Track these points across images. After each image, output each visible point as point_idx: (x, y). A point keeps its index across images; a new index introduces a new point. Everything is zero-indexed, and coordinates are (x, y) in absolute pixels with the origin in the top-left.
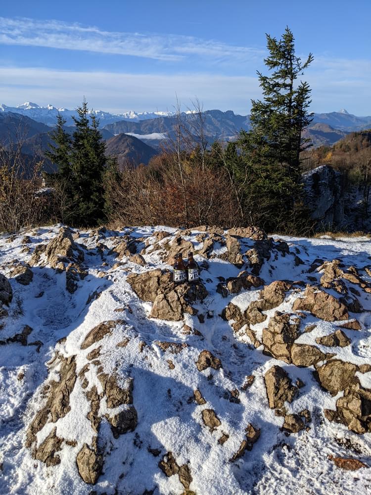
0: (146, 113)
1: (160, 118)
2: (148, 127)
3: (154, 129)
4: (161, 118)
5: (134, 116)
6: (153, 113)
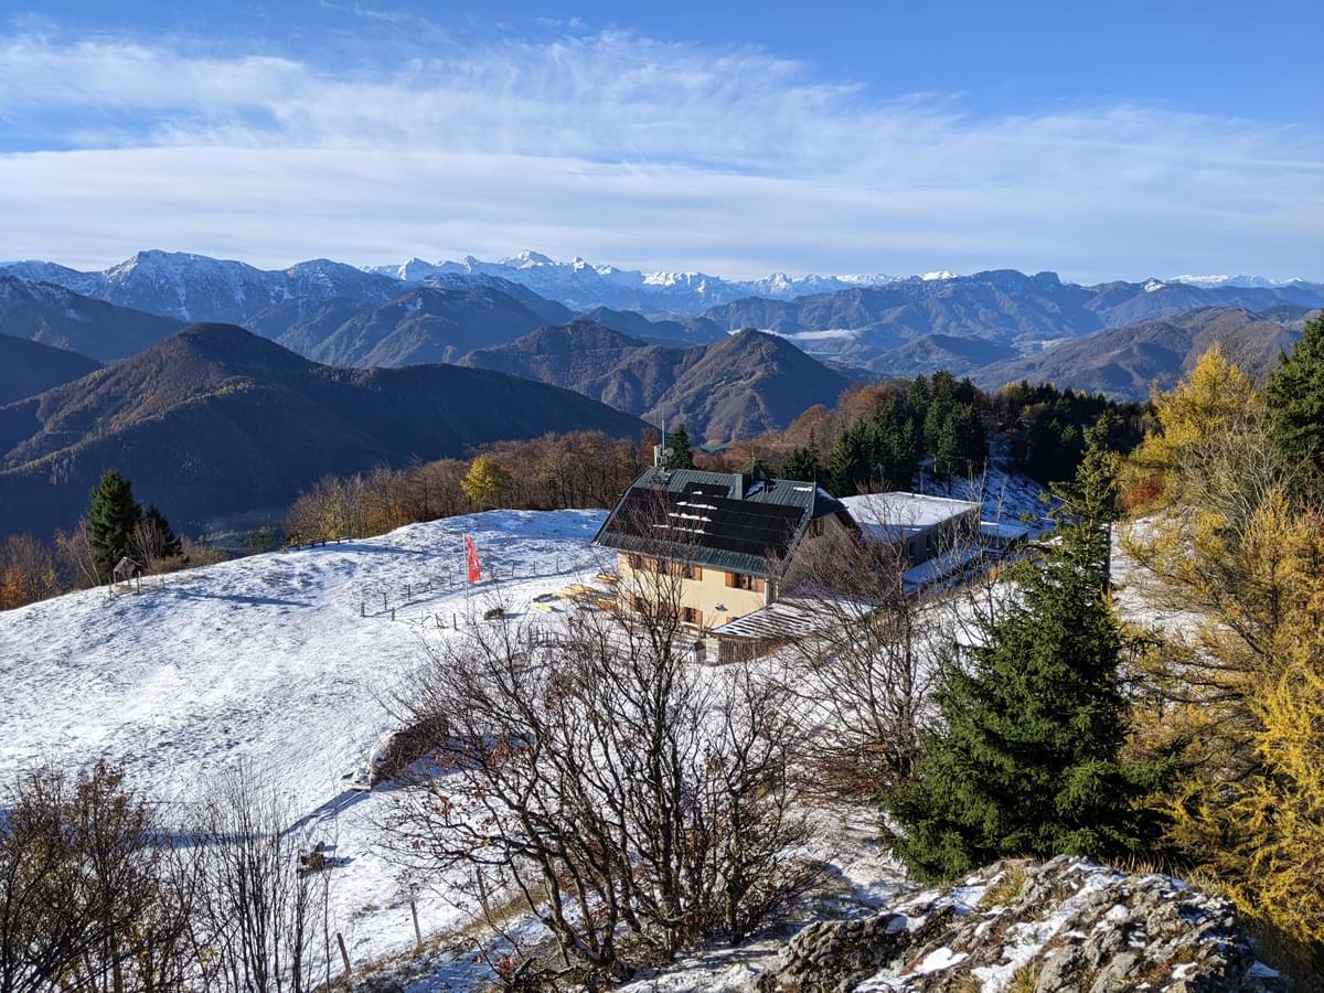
0: (813, 279)
1: (848, 292)
2: (816, 314)
4: (853, 289)
5: (783, 284)
6: (834, 278)
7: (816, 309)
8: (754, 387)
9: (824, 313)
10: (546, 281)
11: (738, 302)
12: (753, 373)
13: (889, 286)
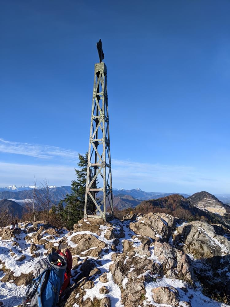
0: (23, 187)
1: (31, 190)
2: (23, 195)
3: (27, 197)
5: (15, 188)
6: (28, 187)
9: (25, 195)
11: (2, 192)
12: (5, 211)
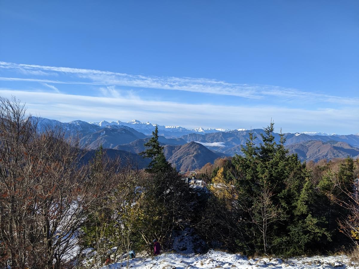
0: (209, 129)
3: (215, 140)
4: (220, 132)
5: (202, 130)
6: (215, 129)
7: (210, 137)
8: (194, 157)
9: (212, 138)
10: (139, 127)
11: (190, 134)
12: (193, 153)
13: (229, 132)
